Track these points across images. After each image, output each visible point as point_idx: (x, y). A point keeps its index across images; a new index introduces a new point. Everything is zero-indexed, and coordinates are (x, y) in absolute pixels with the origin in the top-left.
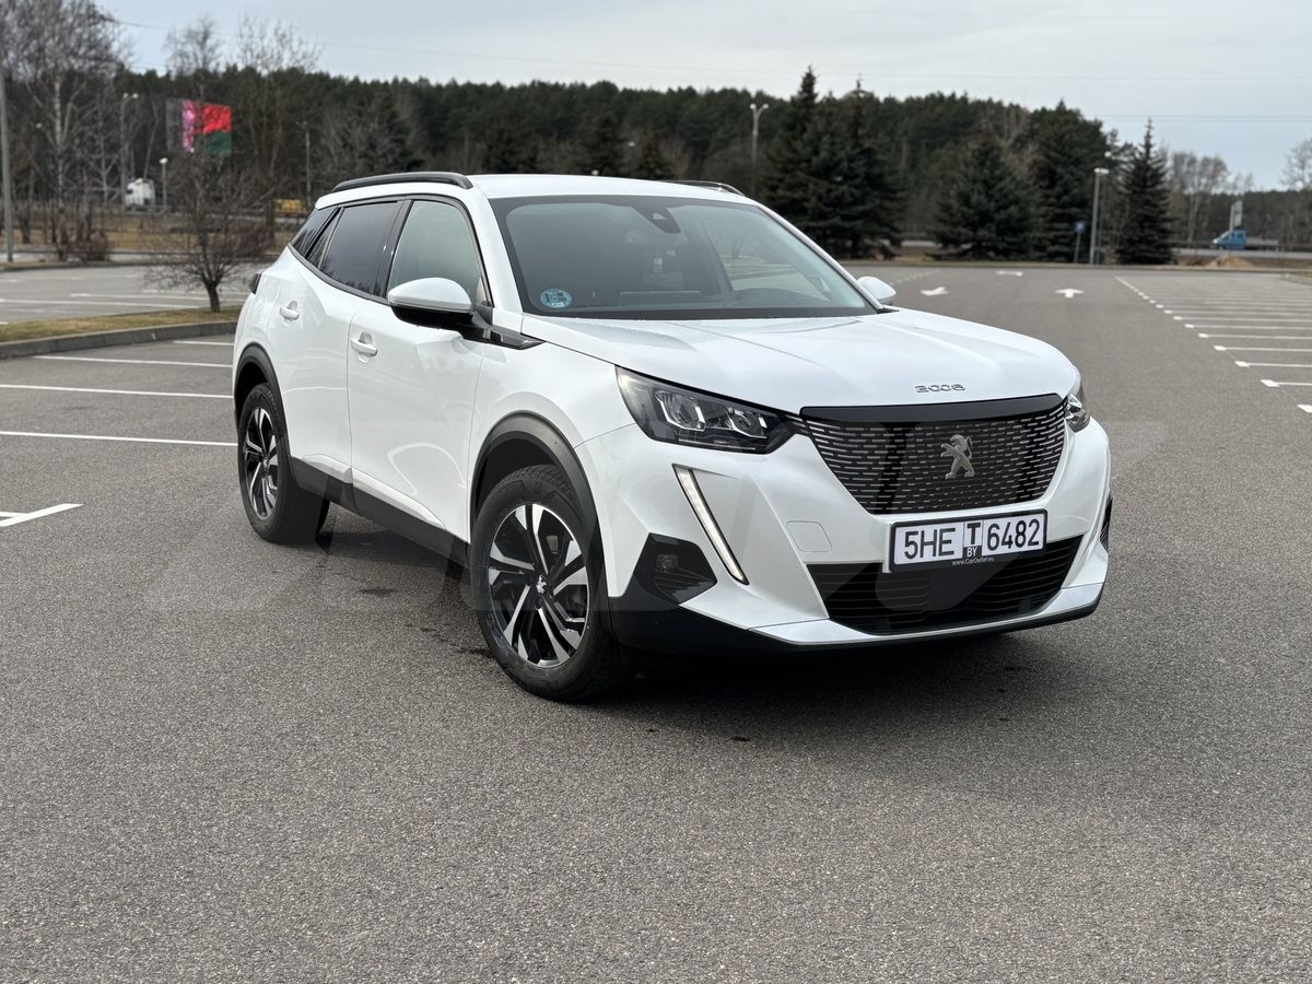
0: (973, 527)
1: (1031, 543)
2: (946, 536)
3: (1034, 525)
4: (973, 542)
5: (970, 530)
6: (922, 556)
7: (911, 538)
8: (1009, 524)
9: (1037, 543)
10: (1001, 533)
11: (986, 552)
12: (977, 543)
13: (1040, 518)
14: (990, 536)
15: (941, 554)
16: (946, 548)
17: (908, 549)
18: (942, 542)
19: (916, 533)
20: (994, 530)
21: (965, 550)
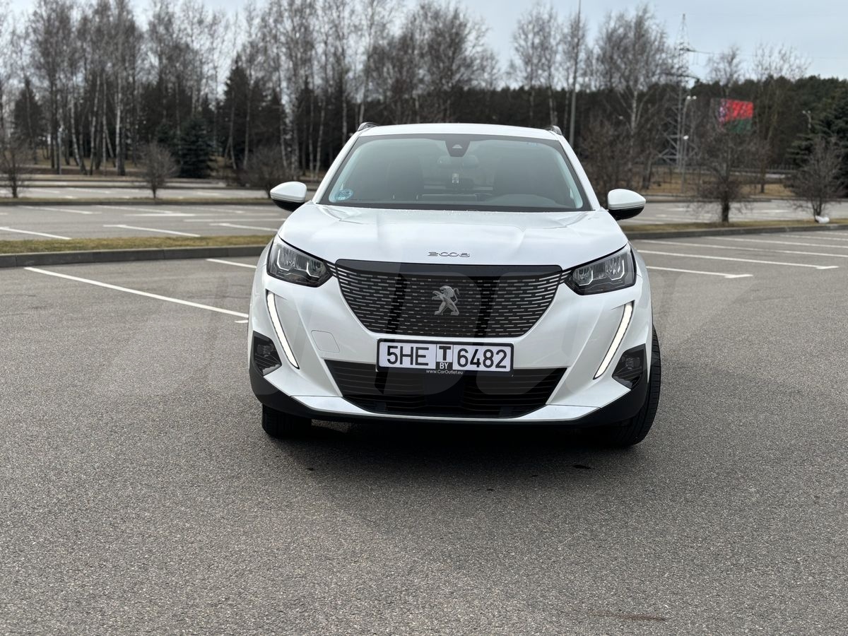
0: (445, 349)
1: (498, 366)
2: (421, 352)
3: (501, 355)
4: (445, 358)
5: (442, 350)
6: (401, 363)
7: (392, 350)
8: (477, 351)
9: (505, 367)
10: (470, 357)
11: (456, 367)
12: (449, 359)
13: (508, 350)
14: (460, 357)
15: (417, 363)
16: (420, 360)
17: (389, 357)
18: (418, 356)
19: (396, 347)
20: (463, 353)
21: (438, 364)
